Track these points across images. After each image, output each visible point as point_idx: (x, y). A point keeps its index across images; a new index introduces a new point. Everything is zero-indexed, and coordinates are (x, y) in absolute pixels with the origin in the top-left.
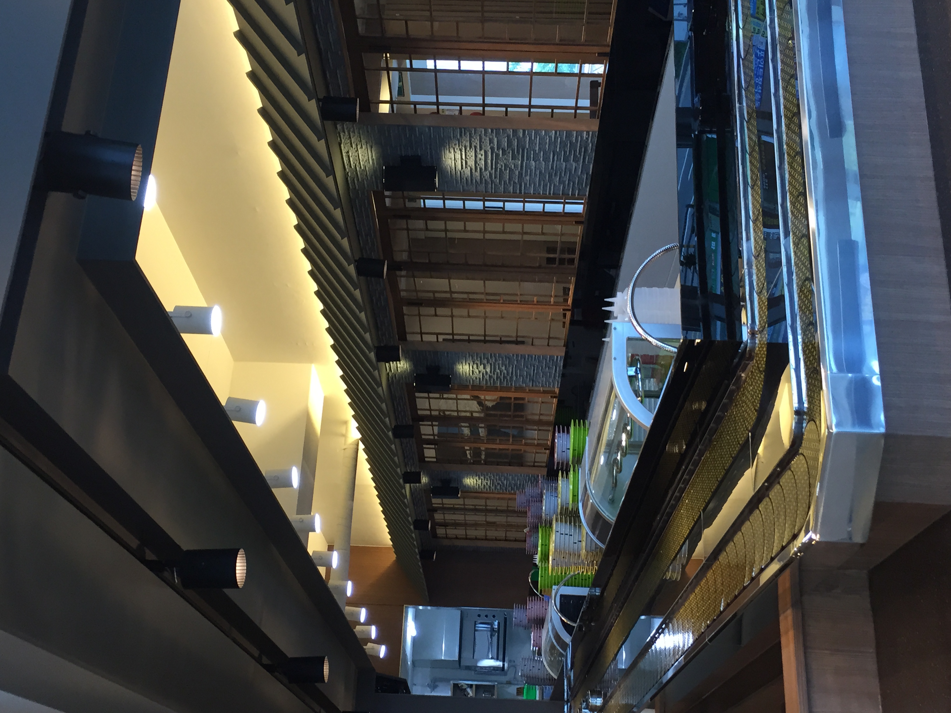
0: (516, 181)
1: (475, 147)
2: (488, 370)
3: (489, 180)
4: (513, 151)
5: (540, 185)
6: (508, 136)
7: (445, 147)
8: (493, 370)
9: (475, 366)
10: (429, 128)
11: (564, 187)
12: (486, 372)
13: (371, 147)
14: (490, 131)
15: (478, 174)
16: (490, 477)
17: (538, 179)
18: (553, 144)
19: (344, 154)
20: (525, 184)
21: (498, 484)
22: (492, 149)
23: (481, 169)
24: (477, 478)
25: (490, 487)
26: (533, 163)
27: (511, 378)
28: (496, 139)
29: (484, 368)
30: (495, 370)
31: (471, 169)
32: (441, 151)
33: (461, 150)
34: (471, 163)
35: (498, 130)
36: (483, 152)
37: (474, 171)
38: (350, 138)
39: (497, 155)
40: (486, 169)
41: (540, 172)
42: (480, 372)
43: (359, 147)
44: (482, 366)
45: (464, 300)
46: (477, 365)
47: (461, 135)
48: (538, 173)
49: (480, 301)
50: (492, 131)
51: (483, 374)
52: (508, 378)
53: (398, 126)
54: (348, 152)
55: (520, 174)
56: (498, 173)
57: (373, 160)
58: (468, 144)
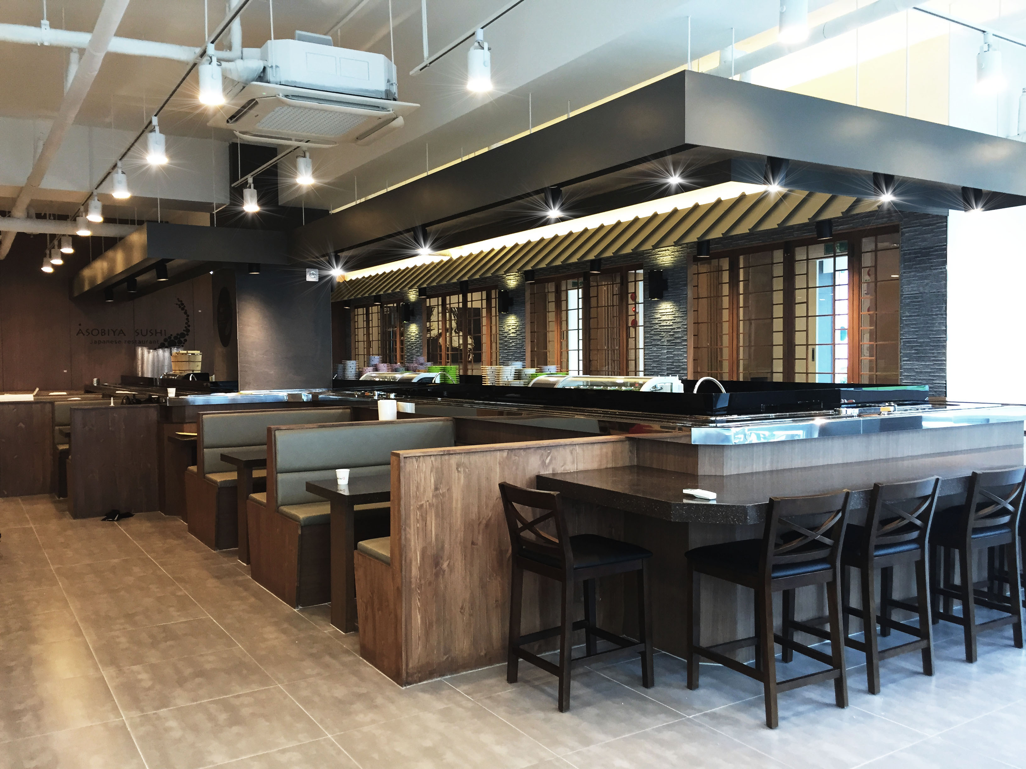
0: (653, 343)
1: (675, 320)
2: (512, 335)
3: (653, 328)
4: (673, 340)
5: (651, 356)
6: (682, 337)
7: (674, 303)
8: (512, 338)
9: (514, 327)
10: (686, 294)
11: (650, 369)
12: (510, 334)
13: (672, 263)
15: (657, 322)
17: (654, 354)
18: (679, 361)
19: (667, 248)
20: (651, 348)
22: (674, 329)
23: (660, 323)
24: (417, 333)
25: (409, 341)
26: (665, 351)
27: (506, 349)
28: (680, 330)
29: (512, 333)
31: (660, 318)
32: (672, 301)
33: (672, 312)
34: (664, 318)
35: (686, 331)
36: (671, 324)
38: (678, 251)
39: (670, 332)
40: (660, 326)
41: (659, 356)
42: (510, 330)
43: (672, 256)
44: (515, 331)
45: (561, 318)
46: (516, 328)
47: (682, 311)
48: (659, 354)
49: (561, 328)
50: (685, 328)
51: (508, 332)
53: (687, 277)
54: (668, 250)
55: (658, 345)
56: (658, 333)
57: (664, 264)
58: (676, 315)
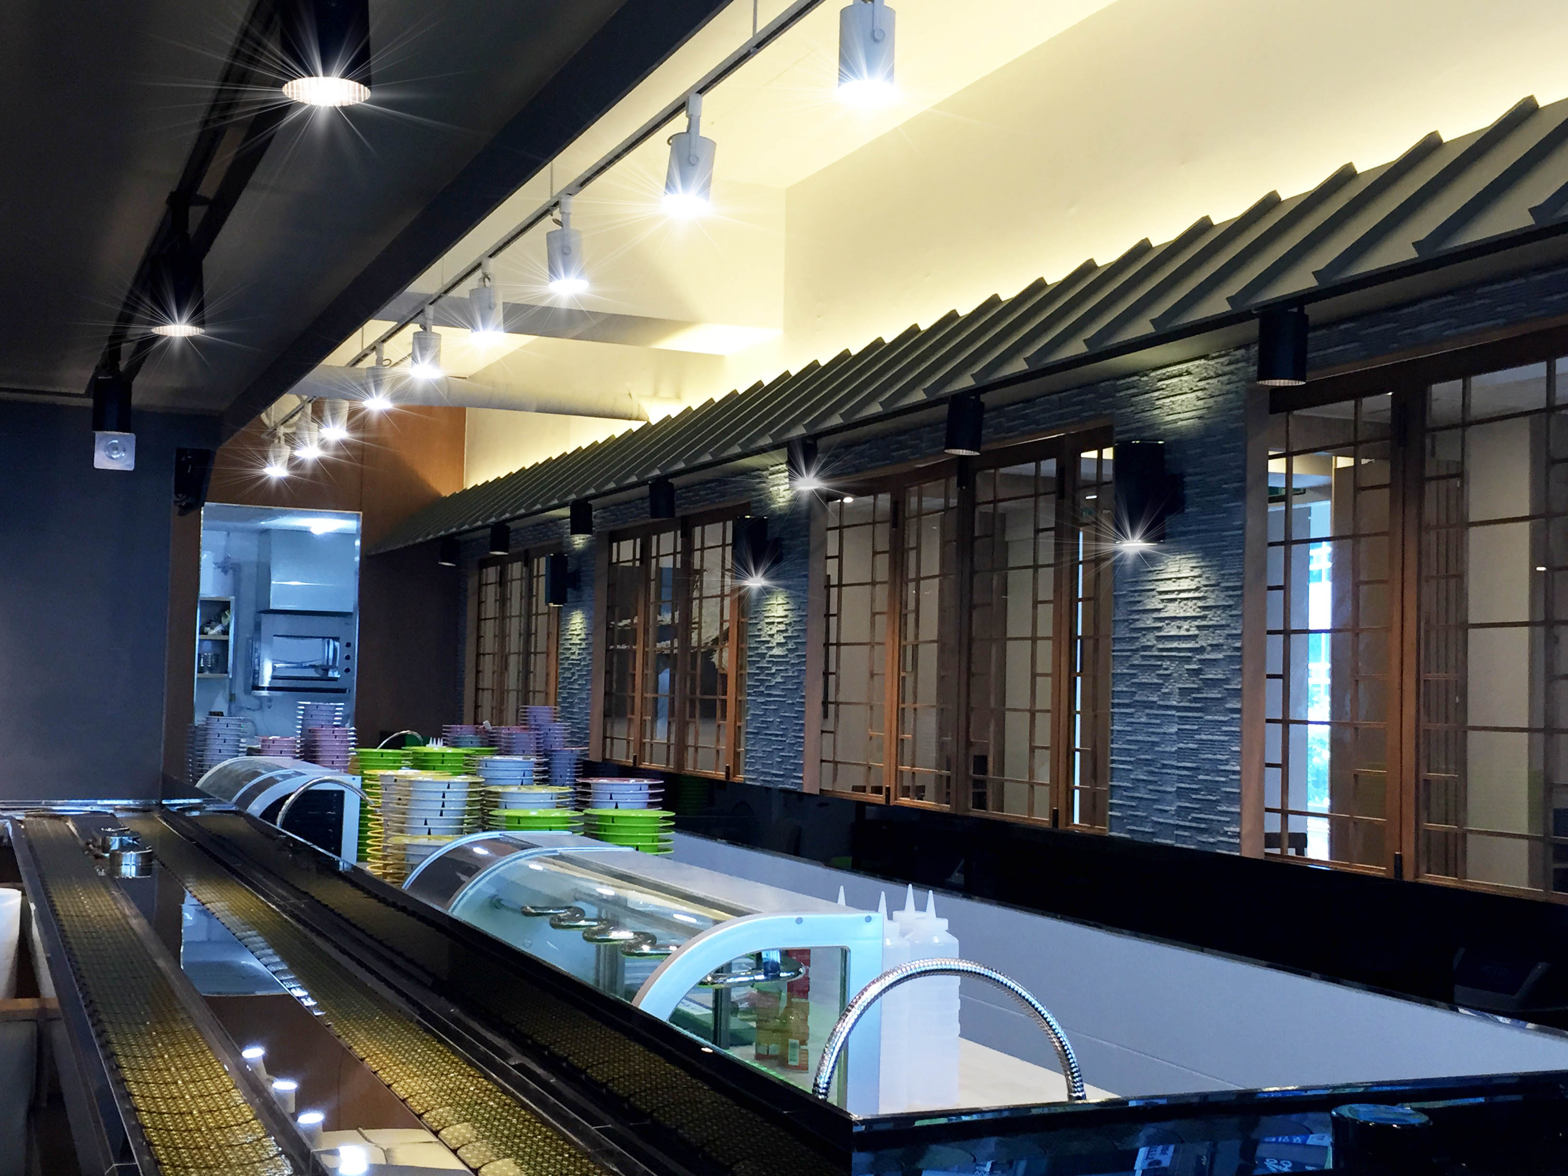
0: (1137, 698)
1: (1204, 618)
2: (776, 652)
3: (1137, 645)
4: (1198, 690)
5: (1129, 742)
6: (1227, 681)
7: (1203, 558)
8: (776, 661)
9: (782, 627)
10: (1242, 527)
11: (1126, 789)
12: (771, 648)
13: (1200, 418)
14: (1238, 645)
15: (1150, 623)
16: (585, 658)
17: (1140, 738)
18: (1215, 767)
19: (1184, 366)
20: (1131, 715)
21: (573, 674)
22: (1201, 650)
23: (1159, 629)
24: (583, 636)
25: (568, 659)
26: (1174, 729)
27: (761, 694)
28: (1220, 656)
29: (779, 644)
30: (774, 663)
31: (1159, 610)
32: (1195, 551)
33: (1197, 589)
34: (1172, 610)
35: (1240, 659)
36: (1194, 631)
37: (1156, 615)
38: (1218, 376)
39: (1188, 660)
40: (1159, 638)
41: (1154, 744)
42: (772, 636)
43: (1200, 394)
44: (783, 641)
45: (903, 604)
46: (786, 631)
47: (1228, 588)
48: (1154, 739)
49: (902, 633)
50: (1237, 649)
51: (768, 642)
52: (762, 689)
53: (1244, 467)
54: (1189, 373)
55: (1151, 705)
56: (1153, 662)
57: (1175, 421)
58: (1210, 602)
